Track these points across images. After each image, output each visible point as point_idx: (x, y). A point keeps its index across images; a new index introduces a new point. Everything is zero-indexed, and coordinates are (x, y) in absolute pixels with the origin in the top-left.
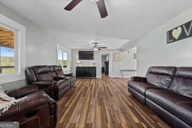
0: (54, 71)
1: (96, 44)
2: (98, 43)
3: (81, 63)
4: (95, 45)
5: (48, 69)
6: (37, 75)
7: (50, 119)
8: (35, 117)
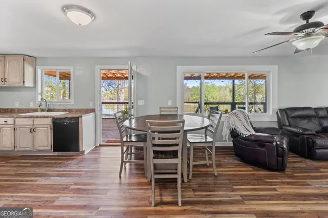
6: (290, 119)
7: (277, 159)
8: (263, 149)
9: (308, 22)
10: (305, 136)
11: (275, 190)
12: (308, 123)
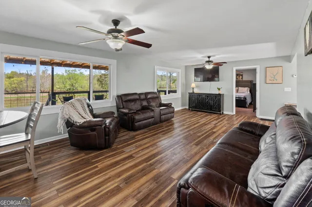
0: (146, 99)
1: (209, 57)
2: (214, 56)
3: (197, 87)
4: (208, 59)
5: (137, 97)
6: (124, 103)
7: (105, 139)
8: (94, 133)
9: (116, 28)
10: (130, 115)
11: (97, 167)
12: (134, 104)
